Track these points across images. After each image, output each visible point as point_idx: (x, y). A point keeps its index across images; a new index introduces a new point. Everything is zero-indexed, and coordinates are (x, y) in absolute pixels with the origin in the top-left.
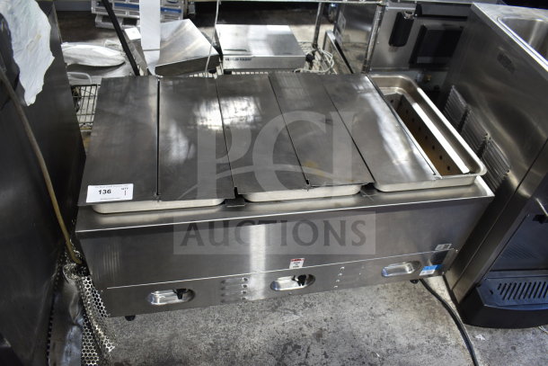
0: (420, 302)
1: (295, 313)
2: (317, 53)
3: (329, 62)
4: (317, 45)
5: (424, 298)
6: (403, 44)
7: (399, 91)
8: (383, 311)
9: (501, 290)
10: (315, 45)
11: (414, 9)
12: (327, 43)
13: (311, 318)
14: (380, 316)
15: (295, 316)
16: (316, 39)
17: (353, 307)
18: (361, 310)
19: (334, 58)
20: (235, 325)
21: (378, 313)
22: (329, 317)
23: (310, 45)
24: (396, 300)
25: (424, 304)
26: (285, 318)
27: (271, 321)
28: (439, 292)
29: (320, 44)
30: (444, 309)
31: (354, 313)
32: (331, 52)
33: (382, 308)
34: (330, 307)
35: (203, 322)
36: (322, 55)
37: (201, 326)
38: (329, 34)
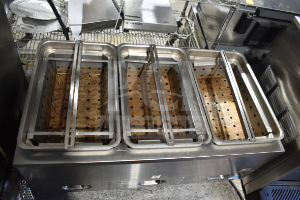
0: (225, 191)
1: (151, 192)
2: (184, 19)
3: (192, 28)
4: (184, 14)
5: (227, 188)
6: (243, 33)
7: (235, 62)
8: (203, 195)
9: (273, 193)
10: (183, 14)
11: (255, 11)
12: (191, 14)
13: (160, 196)
14: (200, 198)
15: (151, 194)
16: (185, 9)
17: (185, 191)
18: (190, 193)
19: (195, 26)
20: (115, 198)
21: (200, 196)
22: (171, 196)
23: (180, 13)
24: (211, 188)
25: (227, 192)
26: (145, 195)
27: (137, 197)
28: (236, 185)
29: (187, 14)
30: (238, 196)
31: (186, 195)
32: (193, 20)
33: (202, 192)
34: (172, 190)
35: (96, 194)
36: (187, 21)
37: (95, 197)
38: (193, 8)
